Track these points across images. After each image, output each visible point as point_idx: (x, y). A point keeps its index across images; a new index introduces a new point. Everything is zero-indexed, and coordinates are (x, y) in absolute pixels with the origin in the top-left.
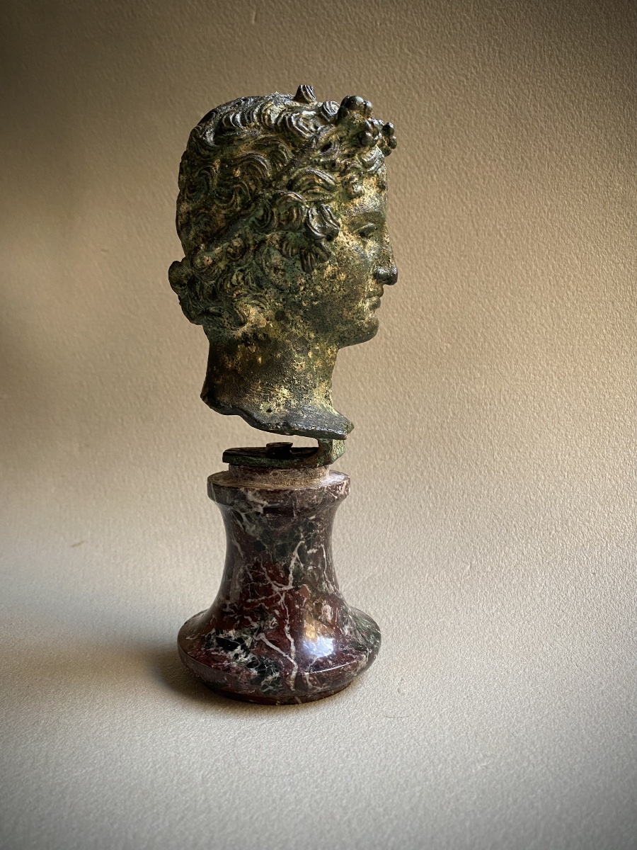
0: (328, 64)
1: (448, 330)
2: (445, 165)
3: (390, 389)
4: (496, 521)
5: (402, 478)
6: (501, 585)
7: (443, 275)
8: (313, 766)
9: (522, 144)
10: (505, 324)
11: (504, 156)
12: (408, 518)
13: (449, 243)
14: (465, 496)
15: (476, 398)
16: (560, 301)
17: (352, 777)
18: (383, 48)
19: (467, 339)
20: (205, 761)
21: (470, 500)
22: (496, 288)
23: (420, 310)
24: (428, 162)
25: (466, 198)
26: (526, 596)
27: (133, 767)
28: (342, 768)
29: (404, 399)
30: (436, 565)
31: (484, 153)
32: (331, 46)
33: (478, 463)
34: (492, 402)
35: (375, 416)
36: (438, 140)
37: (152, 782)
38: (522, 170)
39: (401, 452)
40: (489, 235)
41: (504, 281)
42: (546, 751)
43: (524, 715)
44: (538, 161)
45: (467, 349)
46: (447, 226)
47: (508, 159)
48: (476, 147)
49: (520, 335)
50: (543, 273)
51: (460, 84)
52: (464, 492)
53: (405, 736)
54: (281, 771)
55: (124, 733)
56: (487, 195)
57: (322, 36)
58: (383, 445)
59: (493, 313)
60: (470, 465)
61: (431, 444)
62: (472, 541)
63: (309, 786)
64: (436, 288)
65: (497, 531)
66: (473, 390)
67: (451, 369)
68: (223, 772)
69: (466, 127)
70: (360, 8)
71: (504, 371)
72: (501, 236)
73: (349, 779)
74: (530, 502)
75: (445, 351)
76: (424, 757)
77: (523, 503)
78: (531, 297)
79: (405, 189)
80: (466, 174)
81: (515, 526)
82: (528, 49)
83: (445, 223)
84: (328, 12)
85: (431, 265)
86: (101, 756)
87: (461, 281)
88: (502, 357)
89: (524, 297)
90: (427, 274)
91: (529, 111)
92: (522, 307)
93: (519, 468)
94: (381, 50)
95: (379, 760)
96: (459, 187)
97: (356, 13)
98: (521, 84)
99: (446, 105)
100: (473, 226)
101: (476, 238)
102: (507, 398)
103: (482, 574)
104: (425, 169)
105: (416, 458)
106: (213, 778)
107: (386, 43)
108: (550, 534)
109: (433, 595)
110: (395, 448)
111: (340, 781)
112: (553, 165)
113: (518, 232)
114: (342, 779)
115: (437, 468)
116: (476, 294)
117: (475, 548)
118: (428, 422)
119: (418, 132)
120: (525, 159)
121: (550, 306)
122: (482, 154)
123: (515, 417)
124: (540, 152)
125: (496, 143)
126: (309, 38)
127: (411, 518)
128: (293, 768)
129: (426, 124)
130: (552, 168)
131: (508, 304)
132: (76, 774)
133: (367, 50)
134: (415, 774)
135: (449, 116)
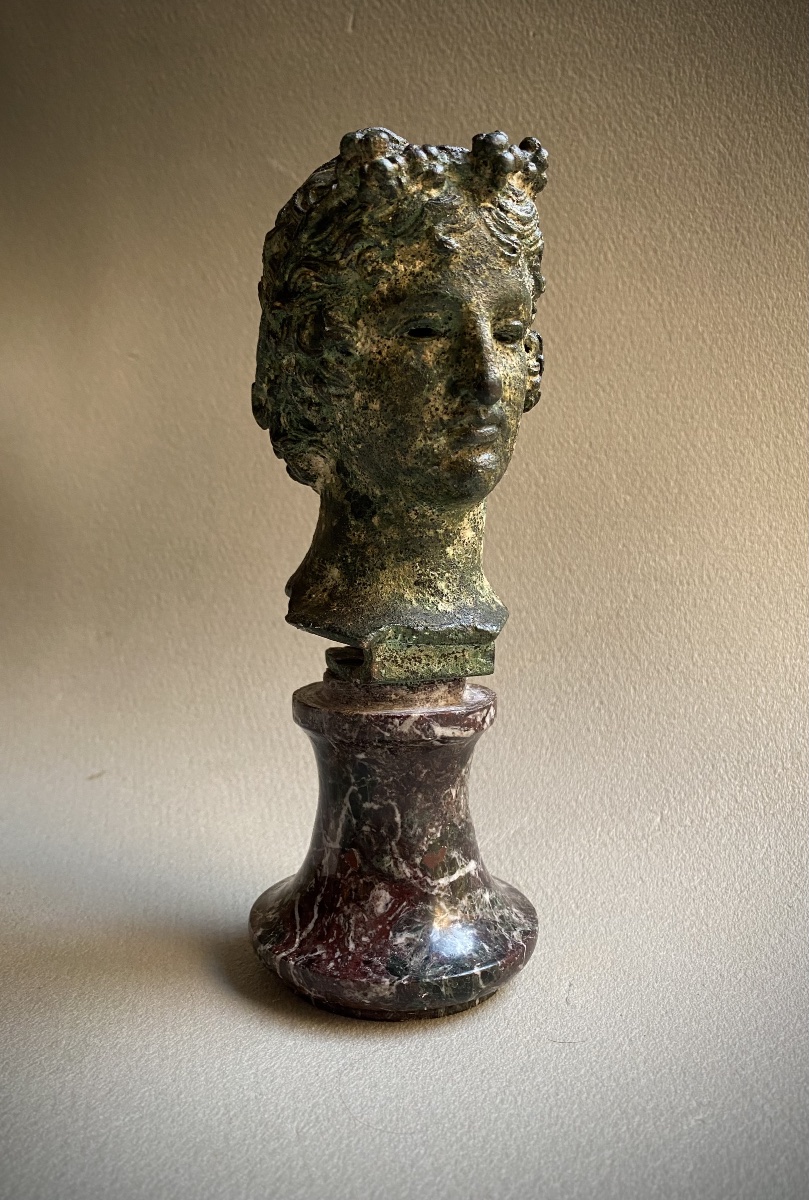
0: (457, 90)
1: (626, 475)
2: (625, 238)
3: (542, 560)
4: (697, 753)
5: (560, 688)
6: (705, 846)
7: (620, 396)
8: (454, 1117)
9: (738, 209)
10: (709, 469)
11: (711, 227)
12: (570, 747)
13: (629, 351)
14: (653, 715)
15: (667, 574)
16: (789, 437)
17: (511, 1135)
18: (537, 69)
19: (654, 489)
20: (299, 1105)
21: (659, 722)
22: (697, 417)
23: (587, 446)
24: (599, 234)
25: (655, 287)
26: (742, 862)
27: (197, 1114)
28: (496, 1120)
29: (563, 573)
30: (611, 816)
31: (682, 223)
32: (462, 65)
33: (671, 668)
34: (691, 580)
35: (521, 598)
36: (615, 203)
37: (226, 1138)
38: (736, 247)
39: (559, 650)
40: (687, 340)
41: (709, 406)
42: (786, 1098)
43: (749, 1042)
44: (760, 234)
45: (655, 503)
46: (626, 327)
47: (716, 231)
48: (669, 212)
49: (731, 485)
50: (764, 395)
51: (648, 122)
52: (650, 710)
53: (582, 1072)
54: (409, 1123)
55: (180, 1061)
56: (685, 282)
57: (449, 52)
58: (533, 640)
59: (692, 453)
60: (658, 671)
61: (602, 640)
62: (663, 782)
63: (452, 1147)
64: (609, 413)
65: (699, 767)
66: (663, 563)
67: (631, 533)
68: (326, 1123)
69: (656, 184)
70: (505, 11)
71: (708, 536)
72: (704, 341)
73: (507, 1137)
74: (746, 725)
75: (622, 507)
76: (612, 1104)
77: (735, 726)
78: (747, 429)
79: (567, 272)
80: (655, 251)
81: (724, 761)
82: (748, 73)
83: (623, 323)
84: (458, 17)
85: (604, 382)
86: (150, 1095)
87: (646, 407)
88: (704, 517)
89: (737, 431)
90: (597, 395)
91: (748, 162)
92: (734, 444)
93: (729, 677)
94: (534, 72)
95: (547, 1109)
96: (645, 271)
97: (499, 18)
98: (738, 123)
99: (627, 151)
100: (665, 326)
101: (668, 344)
102: (713, 575)
103: (678, 828)
104: (596, 245)
105: (580, 660)
106: (312, 1131)
107: (542, 62)
108: (775, 772)
109: (608, 859)
110: (549, 646)
111: (495, 1140)
112: (782, 240)
113: (729, 337)
114: (497, 1137)
115: (611, 675)
116: (667, 425)
117: (667, 791)
118: (598, 608)
119: (586, 191)
120: (741, 230)
121: (774, 443)
122: (678, 222)
123: (723, 602)
124: (763, 220)
125: (699, 209)
126: (430, 53)
127: (574, 747)
128: (426, 1119)
129: (598, 179)
130: (780, 243)
131: (714, 439)
132: (118, 1124)
133: (514, 71)
134: (602, 1130)
135: (632, 168)
